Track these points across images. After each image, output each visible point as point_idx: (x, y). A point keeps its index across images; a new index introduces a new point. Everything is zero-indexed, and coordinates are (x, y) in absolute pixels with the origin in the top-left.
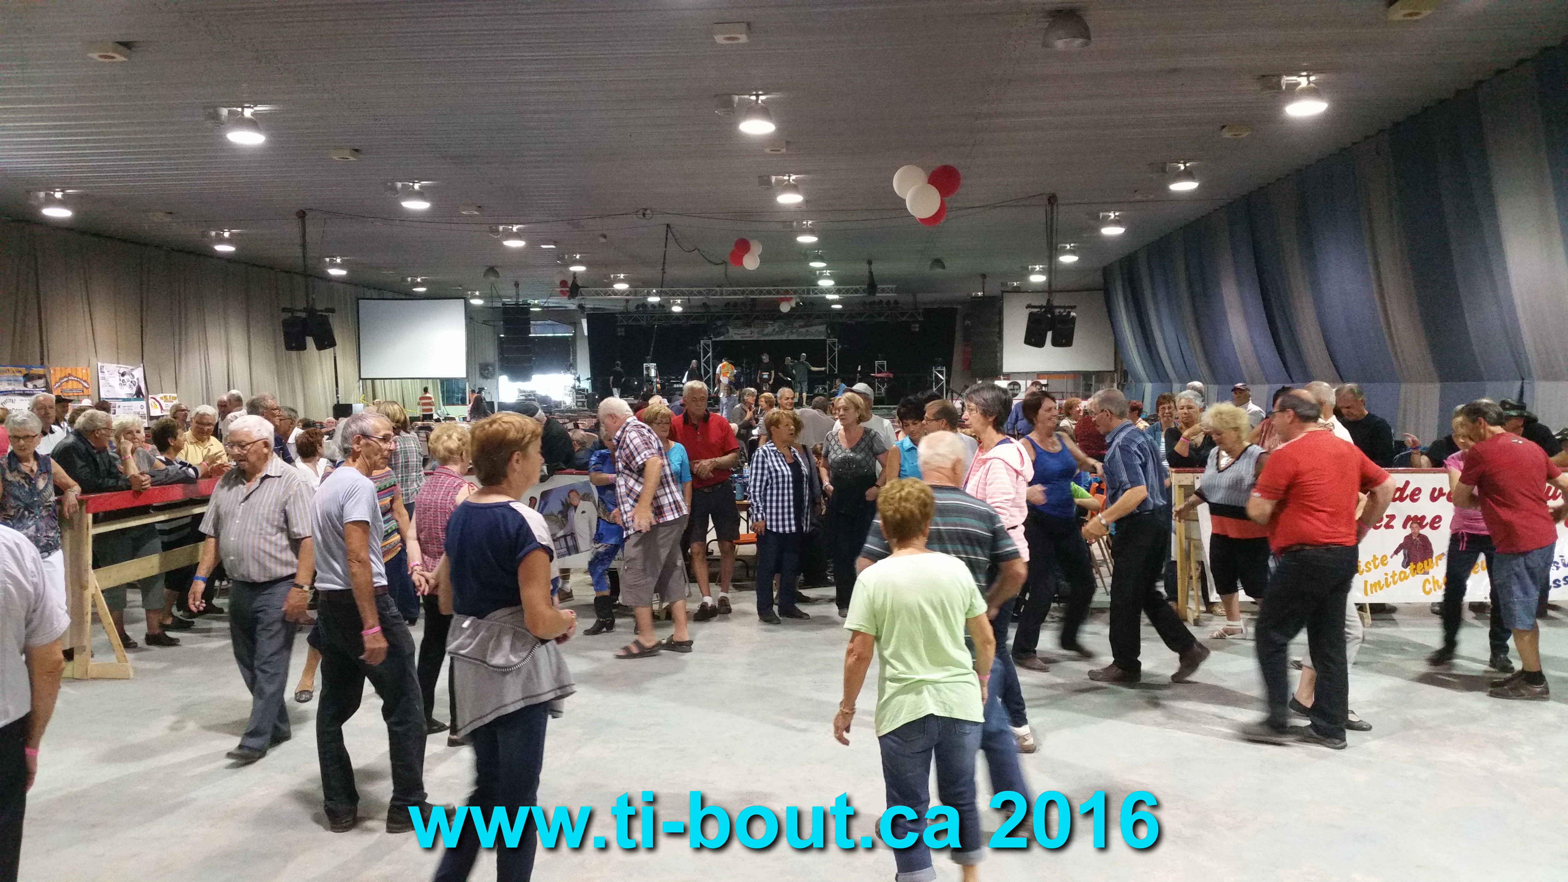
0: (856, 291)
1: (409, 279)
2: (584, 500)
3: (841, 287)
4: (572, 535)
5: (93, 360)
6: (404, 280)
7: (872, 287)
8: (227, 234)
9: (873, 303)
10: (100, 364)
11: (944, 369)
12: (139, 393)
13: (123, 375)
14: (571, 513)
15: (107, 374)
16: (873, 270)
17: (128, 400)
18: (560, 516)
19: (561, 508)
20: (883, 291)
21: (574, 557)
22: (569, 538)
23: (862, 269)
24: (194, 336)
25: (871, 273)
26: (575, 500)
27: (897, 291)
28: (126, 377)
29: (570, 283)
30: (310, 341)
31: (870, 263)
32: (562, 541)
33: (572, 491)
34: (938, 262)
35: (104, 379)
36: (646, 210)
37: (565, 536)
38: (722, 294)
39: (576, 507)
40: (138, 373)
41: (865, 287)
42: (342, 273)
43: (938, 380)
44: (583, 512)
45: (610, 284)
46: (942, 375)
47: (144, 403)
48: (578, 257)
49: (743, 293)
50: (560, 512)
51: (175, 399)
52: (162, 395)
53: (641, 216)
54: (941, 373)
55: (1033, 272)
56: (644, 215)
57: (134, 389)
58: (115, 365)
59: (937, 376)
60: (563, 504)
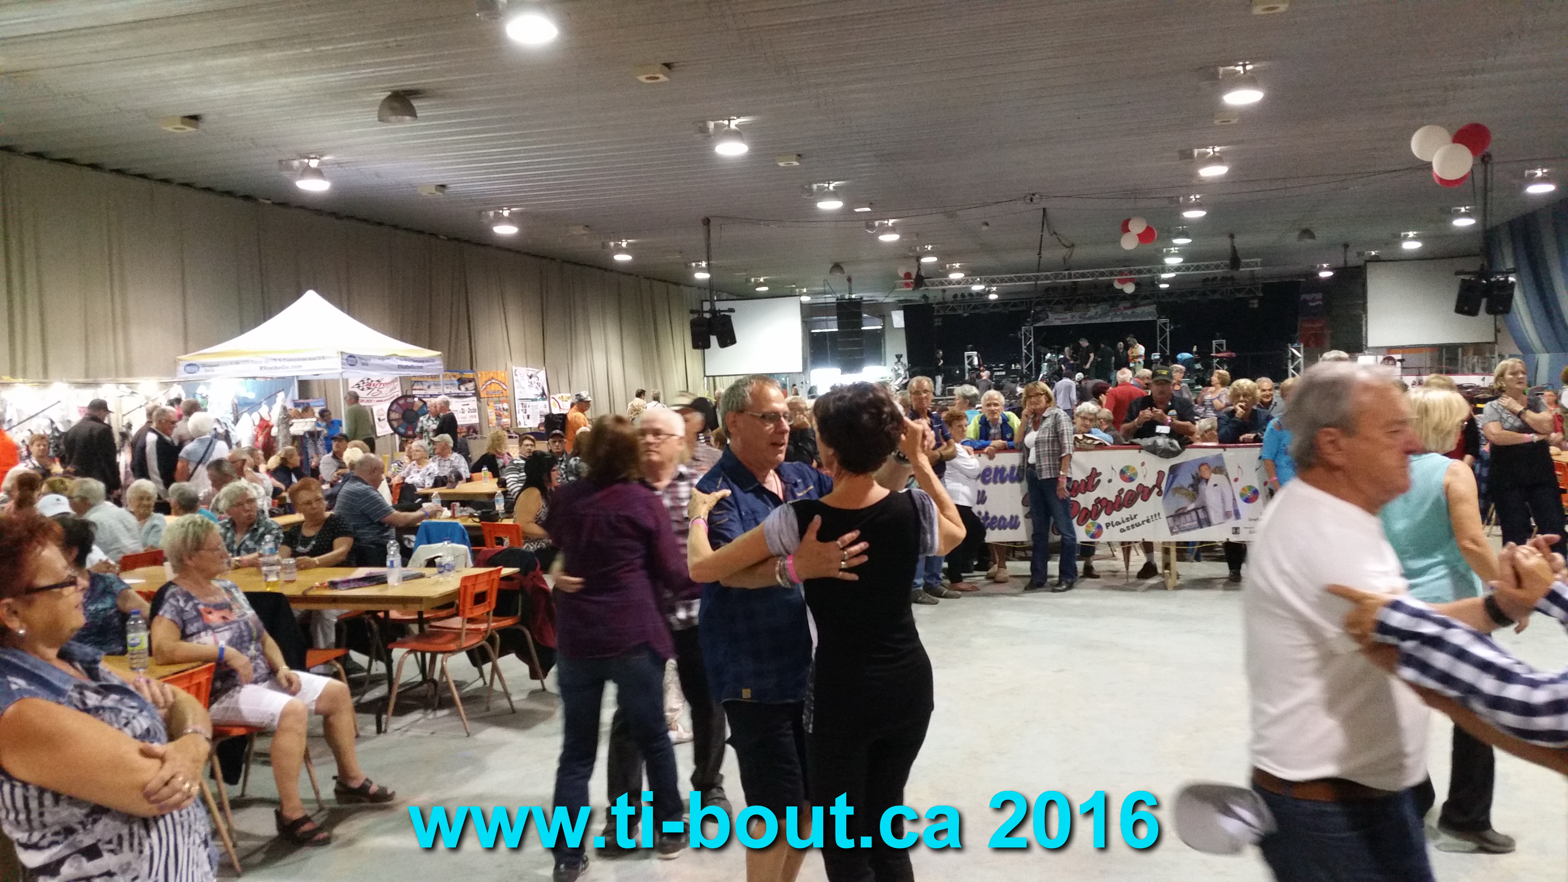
0: (1217, 267)
1: (753, 280)
2: (1215, 473)
3: (1189, 264)
4: (1204, 508)
5: (509, 364)
6: (748, 280)
7: (1235, 261)
8: (624, 244)
9: (1232, 278)
10: (514, 368)
11: (1302, 346)
12: (544, 394)
13: (531, 377)
14: (1202, 486)
15: (519, 377)
16: (1236, 245)
17: (536, 400)
18: (1190, 489)
19: (1191, 481)
20: (1248, 265)
21: (1206, 529)
22: (1200, 511)
23: (1223, 243)
24: (581, 340)
25: (1233, 247)
26: (1206, 473)
27: (1263, 264)
28: (533, 379)
29: (914, 276)
30: (714, 340)
31: (1232, 236)
32: (1194, 514)
33: (1203, 464)
34: (1307, 233)
35: (517, 381)
36: (1034, 195)
37: (1195, 510)
38: (1070, 277)
39: (1207, 481)
40: (542, 375)
41: (1228, 262)
42: (706, 276)
43: (1294, 357)
44: (1215, 485)
45: (946, 274)
46: (1299, 351)
47: (546, 402)
48: (930, 247)
49: (1093, 275)
50: (1192, 486)
51: (569, 398)
52: (559, 395)
53: (1029, 201)
54: (1298, 350)
55: (1406, 238)
56: (1031, 200)
57: (541, 391)
58: (525, 369)
59: (1293, 354)
60: (1193, 477)
